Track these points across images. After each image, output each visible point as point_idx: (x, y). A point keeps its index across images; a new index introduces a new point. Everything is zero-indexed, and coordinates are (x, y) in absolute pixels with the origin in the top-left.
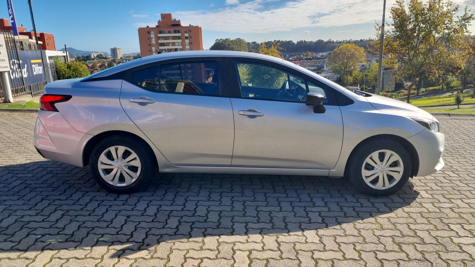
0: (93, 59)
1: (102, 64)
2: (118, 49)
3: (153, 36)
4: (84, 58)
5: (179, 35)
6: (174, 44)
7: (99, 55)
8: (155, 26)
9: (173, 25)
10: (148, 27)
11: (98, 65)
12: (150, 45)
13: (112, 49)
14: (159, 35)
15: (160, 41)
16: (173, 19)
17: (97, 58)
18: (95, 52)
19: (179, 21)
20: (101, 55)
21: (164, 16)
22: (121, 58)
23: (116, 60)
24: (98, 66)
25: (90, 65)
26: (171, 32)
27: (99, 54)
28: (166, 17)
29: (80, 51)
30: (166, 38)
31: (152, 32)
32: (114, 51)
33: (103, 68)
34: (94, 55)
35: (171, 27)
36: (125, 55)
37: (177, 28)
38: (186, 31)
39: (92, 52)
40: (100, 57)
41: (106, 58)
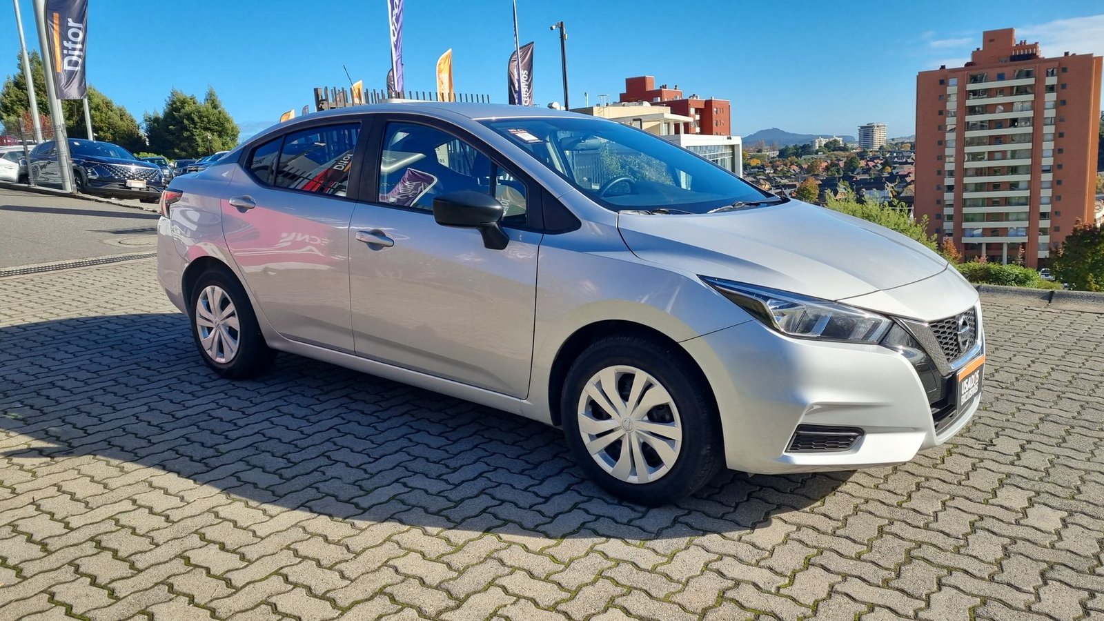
0: (817, 152)
1: (832, 163)
2: (878, 126)
3: (952, 89)
4: (797, 149)
5: (1031, 81)
6: (1009, 107)
7: (830, 142)
8: (962, 65)
9: (1015, 58)
10: (943, 67)
11: (824, 165)
12: (941, 113)
13: (862, 127)
14: (971, 87)
15: (971, 102)
16: (1018, 43)
17: (826, 150)
18: (824, 137)
19: (1035, 46)
20: (835, 141)
21: (990, 37)
22: (881, 148)
23: (867, 152)
24: (824, 167)
25: (805, 166)
26: (1006, 76)
27: (831, 139)
28: (997, 39)
29: (795, 134)
30: (988, 93)
31: (953, 81)
32: (867, 132)
33: (831, 171)
34: (820, 142)
35: (1009, 63)
36: (893, 140)
37: (1025, 66)
38: (1050, 71)
39: (817, 137)
40: (832, 146)
41: (844, 149)
